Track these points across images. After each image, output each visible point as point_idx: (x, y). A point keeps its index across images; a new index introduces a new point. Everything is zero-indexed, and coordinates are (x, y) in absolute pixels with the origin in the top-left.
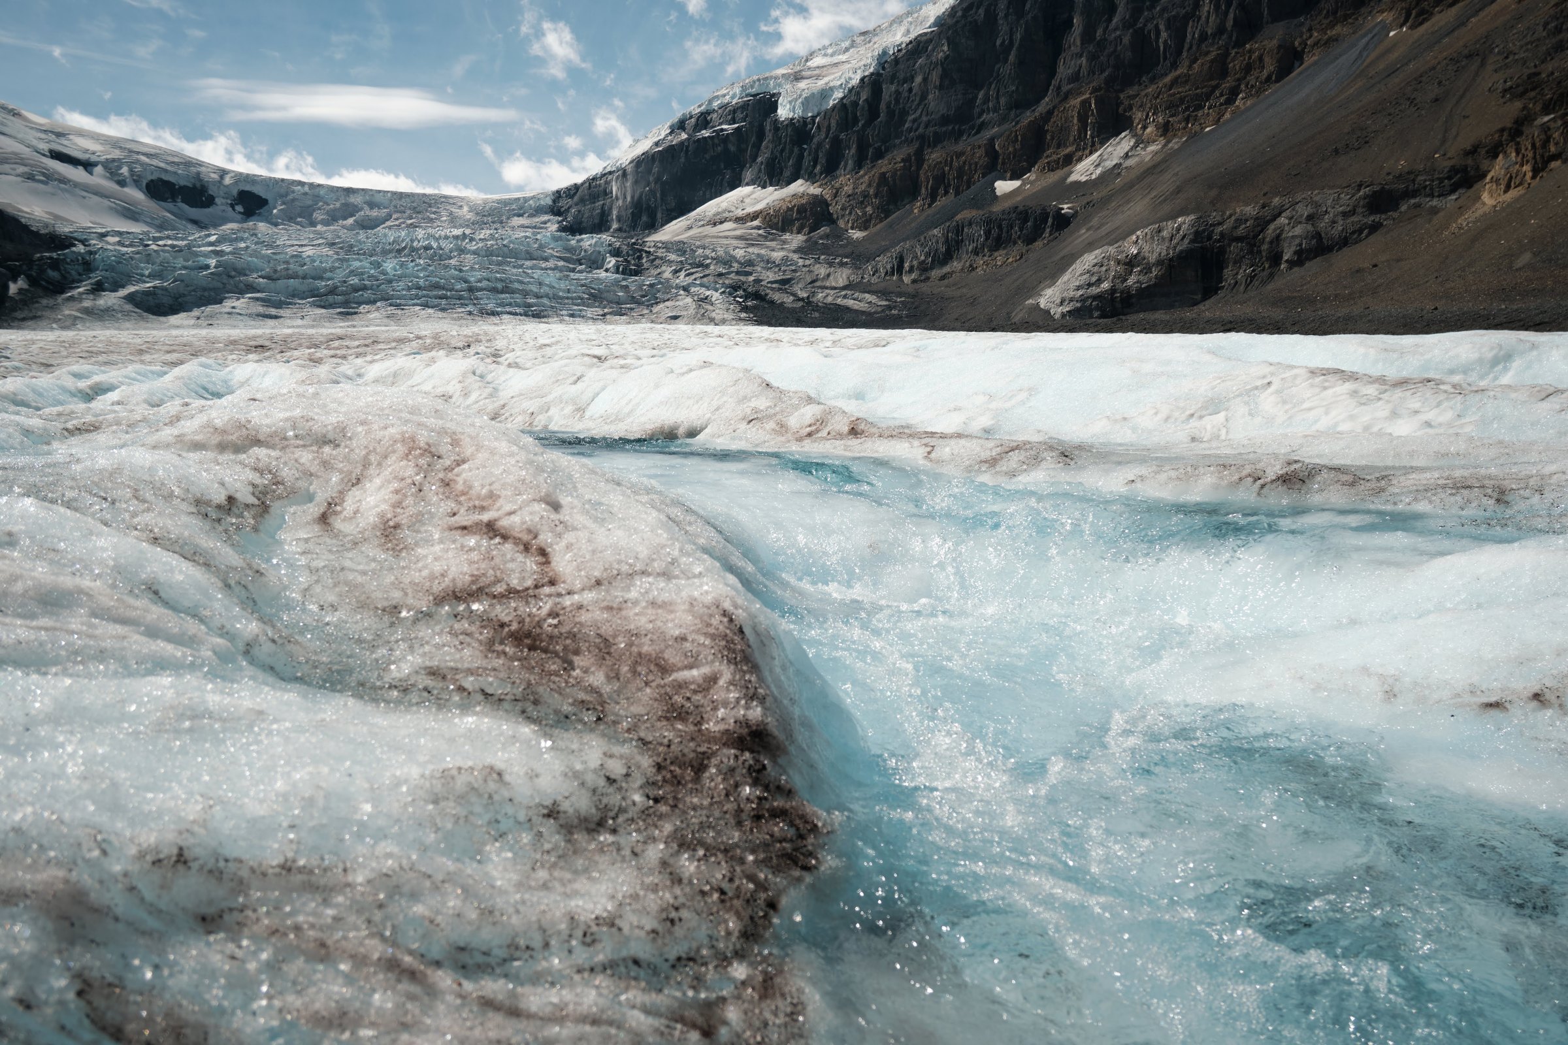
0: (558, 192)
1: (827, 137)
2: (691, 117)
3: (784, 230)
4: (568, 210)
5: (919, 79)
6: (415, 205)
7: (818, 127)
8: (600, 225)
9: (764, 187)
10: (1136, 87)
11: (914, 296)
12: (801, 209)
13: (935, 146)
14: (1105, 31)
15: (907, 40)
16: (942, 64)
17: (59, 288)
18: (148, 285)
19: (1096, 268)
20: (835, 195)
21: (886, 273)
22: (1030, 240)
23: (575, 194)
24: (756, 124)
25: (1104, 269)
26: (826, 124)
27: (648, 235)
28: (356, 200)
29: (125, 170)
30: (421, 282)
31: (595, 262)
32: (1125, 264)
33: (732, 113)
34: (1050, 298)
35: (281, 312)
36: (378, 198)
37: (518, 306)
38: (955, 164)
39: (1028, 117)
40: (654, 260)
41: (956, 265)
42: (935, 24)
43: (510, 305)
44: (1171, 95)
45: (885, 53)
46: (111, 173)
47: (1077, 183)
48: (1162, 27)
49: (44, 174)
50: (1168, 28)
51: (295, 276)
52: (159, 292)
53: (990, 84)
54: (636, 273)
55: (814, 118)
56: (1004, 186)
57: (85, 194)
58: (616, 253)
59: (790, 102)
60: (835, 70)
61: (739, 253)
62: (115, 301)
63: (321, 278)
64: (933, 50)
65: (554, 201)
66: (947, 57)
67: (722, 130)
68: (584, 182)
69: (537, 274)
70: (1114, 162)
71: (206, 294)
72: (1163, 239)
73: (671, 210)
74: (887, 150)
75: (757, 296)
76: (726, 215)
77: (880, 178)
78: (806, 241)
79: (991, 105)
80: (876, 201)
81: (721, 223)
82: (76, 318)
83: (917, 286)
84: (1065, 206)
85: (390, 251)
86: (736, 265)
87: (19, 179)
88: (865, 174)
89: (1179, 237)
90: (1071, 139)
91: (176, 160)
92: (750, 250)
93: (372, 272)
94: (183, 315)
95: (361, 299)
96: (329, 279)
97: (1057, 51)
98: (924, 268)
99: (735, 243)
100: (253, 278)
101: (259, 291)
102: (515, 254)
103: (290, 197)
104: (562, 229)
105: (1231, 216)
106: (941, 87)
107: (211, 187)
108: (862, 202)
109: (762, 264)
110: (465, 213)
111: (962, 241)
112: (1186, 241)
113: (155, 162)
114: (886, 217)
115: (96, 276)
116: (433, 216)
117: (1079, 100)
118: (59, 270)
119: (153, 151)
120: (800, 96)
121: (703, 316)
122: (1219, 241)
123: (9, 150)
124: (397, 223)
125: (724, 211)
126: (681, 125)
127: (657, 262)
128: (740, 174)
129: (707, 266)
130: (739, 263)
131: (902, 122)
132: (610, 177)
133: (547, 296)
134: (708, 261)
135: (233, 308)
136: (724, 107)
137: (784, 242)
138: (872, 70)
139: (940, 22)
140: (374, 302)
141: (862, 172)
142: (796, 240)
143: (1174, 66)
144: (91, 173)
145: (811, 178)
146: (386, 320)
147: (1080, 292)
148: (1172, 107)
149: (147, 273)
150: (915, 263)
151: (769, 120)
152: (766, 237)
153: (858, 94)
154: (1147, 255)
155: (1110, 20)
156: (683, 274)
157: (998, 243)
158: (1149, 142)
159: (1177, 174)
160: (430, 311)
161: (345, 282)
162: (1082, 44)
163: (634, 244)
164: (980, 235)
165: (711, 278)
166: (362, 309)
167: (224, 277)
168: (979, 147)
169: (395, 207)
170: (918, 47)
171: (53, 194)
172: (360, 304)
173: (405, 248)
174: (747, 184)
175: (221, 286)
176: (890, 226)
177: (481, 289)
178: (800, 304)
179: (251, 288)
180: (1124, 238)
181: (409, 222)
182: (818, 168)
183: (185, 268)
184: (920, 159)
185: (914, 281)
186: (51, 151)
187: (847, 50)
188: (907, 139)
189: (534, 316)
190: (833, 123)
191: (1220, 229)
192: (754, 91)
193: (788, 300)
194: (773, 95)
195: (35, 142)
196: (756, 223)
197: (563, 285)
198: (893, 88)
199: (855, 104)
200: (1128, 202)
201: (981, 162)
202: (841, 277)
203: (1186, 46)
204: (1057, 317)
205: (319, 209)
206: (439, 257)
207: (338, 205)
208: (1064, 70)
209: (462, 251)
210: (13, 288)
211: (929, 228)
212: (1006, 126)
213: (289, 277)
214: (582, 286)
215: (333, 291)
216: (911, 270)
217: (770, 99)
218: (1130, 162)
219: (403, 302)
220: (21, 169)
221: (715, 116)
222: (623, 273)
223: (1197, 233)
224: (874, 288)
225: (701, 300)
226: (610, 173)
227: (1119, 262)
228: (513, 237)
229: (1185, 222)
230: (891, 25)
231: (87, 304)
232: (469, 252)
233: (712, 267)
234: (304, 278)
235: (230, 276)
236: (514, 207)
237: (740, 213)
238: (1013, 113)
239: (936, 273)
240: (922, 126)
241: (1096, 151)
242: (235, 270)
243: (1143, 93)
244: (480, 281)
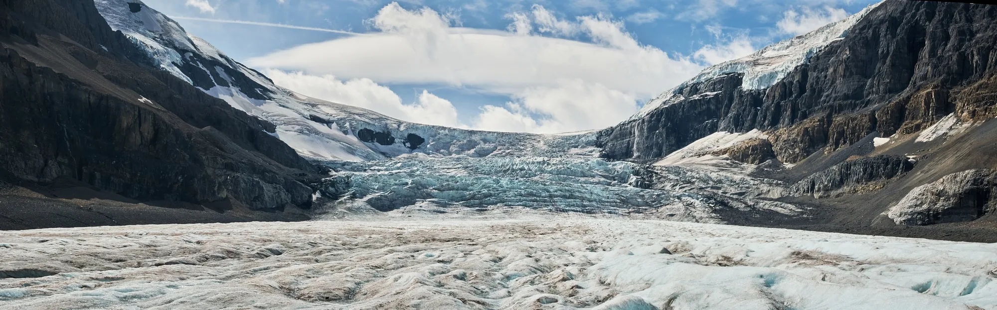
0: (600, 132)
1: (773, 103)
2: (687, 87)
3: (743, 161)
4: (606, 144)
5: (831, 70)
6: (511, 140)
7: (768, 96)
8: (626, 154)
9: (732, 133)
10: (959, 87)
11: (818, 207)
12: (754, 148)
13: (839, 113)
14: (943, 51)
15: (825, 44)
16: (845, 62)
17: (335, 197)
18: (377, 194)
19: (920, 196)
20: (776, 140)
21: (804, 191)
22: (889, 176)
23: (611, 133)
24: (728, 92)
25: (924, 197)
26: (772, 95)
27: (657, 161)
28: (475, 138)
29: (347, 125)
30: (523, 192)
31: (623, 179)
32: (936, 195)
33: (713, 85)
34: (895, 212)
35: (446, 210)
36: (489, 137)
37: (578, 206)
38: (851, 125)
39: (896, 99)
40: (661, 179)
41: (846, 189)
42: (843, 35)
43: (573, 205)
44: (977, 95)
45: (811, 52)
46: (340, 127)
47: (921, 143)
48: (975, 53)
49: (308, 130)
50: (978, 54)
51: (452, 189)
52: (384, 198)
53: (874, 77)
54: (648, 187)
55: (765, 90)
56: (879, 141)
57: (328, 140)
58: (636, 173)
59: (750, 80)
60: (779, 60)
61: (714, 176)
62: (362, 203)
63: (466, 190)
64: (841, 52)
65: (597, 138)
66: (848, 58)
67: (706, 95)
68: (617, 126)
69: (590, 187)
70: (943, 132)
71: (406, 199)
72: (957, 182)
73: (672, 146)
74: (810, 113)
75: (722, 203)
76: (707, 150)
77: (804, 131)
78: (756, 169)
79: (874, 90)
80: (801, 145)
81: (704, 155)
82: (344, 213)
83: (822, 200)
84: (911, 157)
85: (500, 172)
86: (711, 182)
87: (296, 133)
88: (796, 128)
89: (965, 181)
90: (920, 115)
91: (374, 117)
92: (721, 173)
93: (495, 185)
94: (395, 210)
95: (489, 202)
96: (471, 190)
97: (915, 59)
98: (827, 189)
99: (712, 168)
100: (430, 189)
101: (433, 198)
102: (574, 173)
103: (438, 137)
104: (602, 156)
105: (993, 172)
106: (844, 76)
107: (393, 132)
108: (793, 145)
109: (727, 183)
110: (541, 145)
111: (850, 174)
112: (969, 184)
113: (363, 119)
114: (808, 155)
115: (352, 190)
116: (522, 148)
117: (926, 92)
118: (334, 187)
119: (361, 112)
120: (757, 76)
121: (689, 215)
122: (986, 185)
123: (291, 117)
124: (500, 152)
125: (706, 148)
126: (680, 91)
127: (662, 179)
128: (718, 122)
129: (693, 183)
130: (714, 181)
131: (820, 96)
132: (634, 123)
133: (595, 200)
134: (694, 180)
135: (421, 207)
136: (708, 80)
137: (743, 169)
138: (802, 62)
139: (846, 34)
140: (496, 204)
141: (793, 127)
142: (750, 167)
143: (981, 77)
144: (330, 128)
145: (762, 128)
146: (503, 214)
147: (911, 210)
148: (977, 101)
149: (376, 187)
150: (821, 186)
151: (736, 90)
152: (731, 165)
153: (793, 76)
154: (948, 190)
155: (946, 45)
156: (678, 187)
157: (871, 176)
158: (964, 121)
159: (971, 144)
160: (528, 209)
161: (480, 192)
162: (929, 57)
163: (648, 167)
164: (860, 171)
165: (695, 191)
166: (489, 207)
167: (416, 189)
168: (866, 115)
169: (499, 142)
170: (832, 50)
171: (312, 141)
172: (489, 204)
173: (508, 169)
174: (722, 130)
175: (414, 194)
176: (809, 161)
177: (557, 196)
178: (749, 209)
179: (429, 196)
180: (936, 180)
181: (507, 151)
182: (767, 122)
183: (396, 184)
184: (830, 122)
185: (820, 197)
186: (310, 116)
187: (788, 47)
188: (822, 107)
189: (587, 213)
190: (777, 94)
191: (987, 179)
192: (727, 71)
193: (742, 206)
194: (740, 74)
195: (303, 111)
196: (726, 156)
197: (605, 194)
198: (815, 74)
199: (791, 83)
200: (945, 158)
201: (866, 125)
202: (777, 192)
203: (988, 66)
204: (898, 223)
205: (454, 144)
206: (528, 175)
207: (465, 141)
208: (918, 72)
209: (542, 171)
210: (314, 197)
211: (832, 165)
212: (883, 103)
213: (450, 189)
214: (616, 194)
215: (473, 197)
216: (819, 190)
217: (738, 77)
218: (952, 133)
219: (512, 203)
220: (297, 127)
221: (703, 86)
222: (641, 186)
223: (975, 180)
224: (796, 201)
225: (688, 205)
226: (634, 121)
227: (933, 194)
228: (573, 163)
229: (970, 173)
230: (816, 33)
231: (349, 205)
232: (547, 172)
233: (696, 184)
234: (457, 189)
235: (418, 189)
236: (572, 141)
237: (716, 149)
238: (887, 96)
239: (833, 193)
240: (832, 99)
241: (934, 123)
242: (421, 185)
243: (963, 91)
244: (556, 191)
